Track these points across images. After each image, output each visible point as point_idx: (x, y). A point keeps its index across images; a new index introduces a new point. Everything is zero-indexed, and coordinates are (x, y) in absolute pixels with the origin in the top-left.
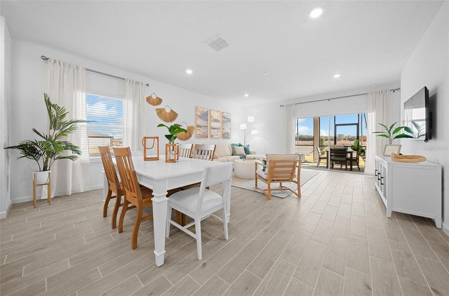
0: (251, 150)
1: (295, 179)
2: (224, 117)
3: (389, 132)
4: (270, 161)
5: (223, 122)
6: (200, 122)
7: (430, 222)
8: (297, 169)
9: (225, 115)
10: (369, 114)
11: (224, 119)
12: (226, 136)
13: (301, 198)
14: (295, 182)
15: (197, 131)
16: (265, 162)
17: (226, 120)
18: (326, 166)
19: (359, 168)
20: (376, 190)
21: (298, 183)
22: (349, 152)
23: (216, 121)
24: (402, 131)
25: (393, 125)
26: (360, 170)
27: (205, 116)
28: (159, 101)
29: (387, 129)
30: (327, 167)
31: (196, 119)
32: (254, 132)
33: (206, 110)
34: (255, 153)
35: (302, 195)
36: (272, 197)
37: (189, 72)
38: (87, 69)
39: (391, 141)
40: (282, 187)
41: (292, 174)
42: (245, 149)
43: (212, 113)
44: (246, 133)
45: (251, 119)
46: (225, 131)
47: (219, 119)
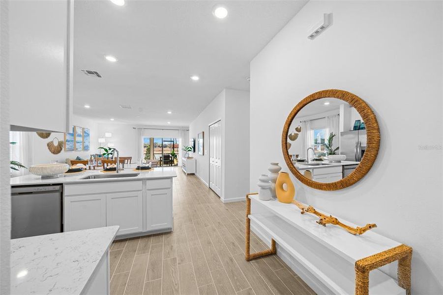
2: (85, 132)
5: (84, 137)
6: (68, 137)
9: (86, 130)
11: (84, 134)
12: (86, 148)
15: (67, 145)
17: (86, 134)
22: (170, 157)
23: (79, 136)
26: (175, 166)
29: (185, 148)
31: (65, 135)
43: (76, 129)
45: (108, 135)
46: (85, 144)
47: (82, 134)
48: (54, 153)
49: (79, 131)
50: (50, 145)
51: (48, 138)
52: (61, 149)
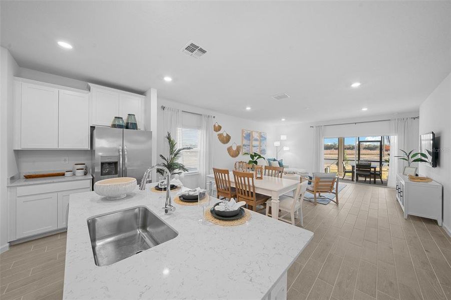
0: (284, 164)
1: (334, 191)
2: (261, 136)
3: (408, 156)
4: (316, 178)
5: (261, 141)
6: (245, 142)
7: (435, 222)
8: (336, 183)
9: (262, 134)
10: (392, 137)
11: (261, 138)
12: (263, 152)
13: (339, 205)
14: (333, 193)
15: (243, 149)
16: (311, 178)
17: (263, 138)
18: (351, 179)
19: (382, 181)
20: (397, 200)
21: (336, 194)
22: (373, 168)
23: (256, 140)
24: (419, 156)
25: (411, 152)
26: (383, 184)
27: (248, 136)
28: (219, 128)
29: (406, 154)
30: (353, 180)
31: (242, 140)
32: (285, 149)
33: (249, 132)
34: (287, 167)
35: (339, 202)
36: (318, 204)
37: (248, 108)
38: (183, 111)
39: (409, 163)
40: (321, 196)
41: (332, 187)
42: (279, 163)
43: (253, 134)
44: (278, 149)
45: (283, 137)
46: (262, 148)
47: (258, 138)
48: (233, 156)
49: (256, 135)
50: (229, 149)
51: (228, 143)
52: (239, 153)
